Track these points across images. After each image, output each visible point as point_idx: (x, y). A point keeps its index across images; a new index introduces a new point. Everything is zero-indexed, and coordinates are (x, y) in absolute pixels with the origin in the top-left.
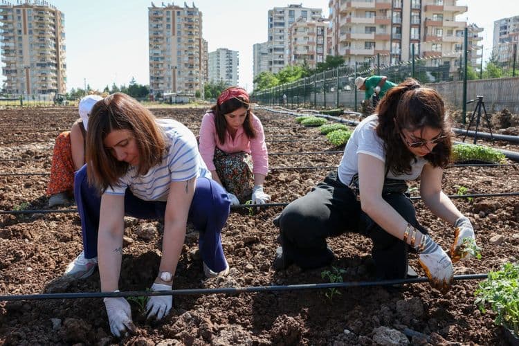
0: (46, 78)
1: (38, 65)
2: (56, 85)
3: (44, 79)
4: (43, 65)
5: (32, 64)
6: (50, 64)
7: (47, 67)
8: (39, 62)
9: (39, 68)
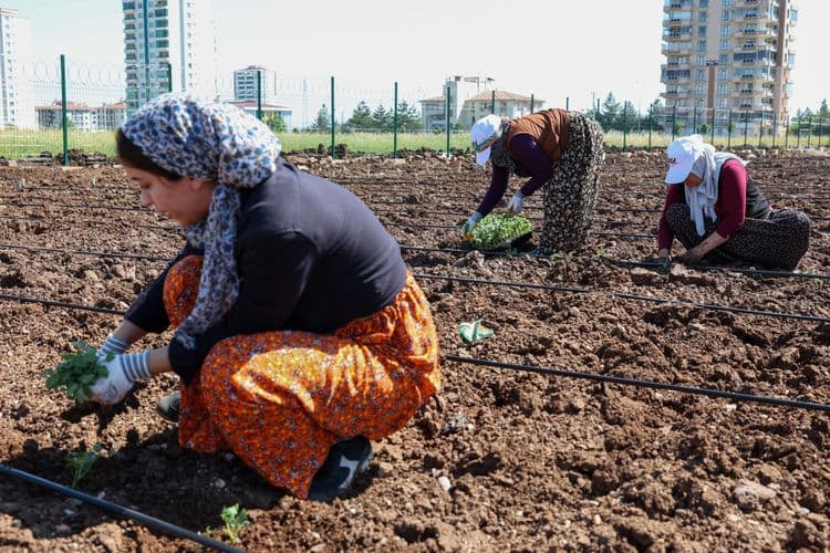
0: (751, 85)
1: (737, 57)
2: (771, 101)
3: (746, 88)
4: (747, 58)
5: (724, 56)
6: (762, 54)
7: (756, 62)
8: (739, 50)
9: (738, 64)
